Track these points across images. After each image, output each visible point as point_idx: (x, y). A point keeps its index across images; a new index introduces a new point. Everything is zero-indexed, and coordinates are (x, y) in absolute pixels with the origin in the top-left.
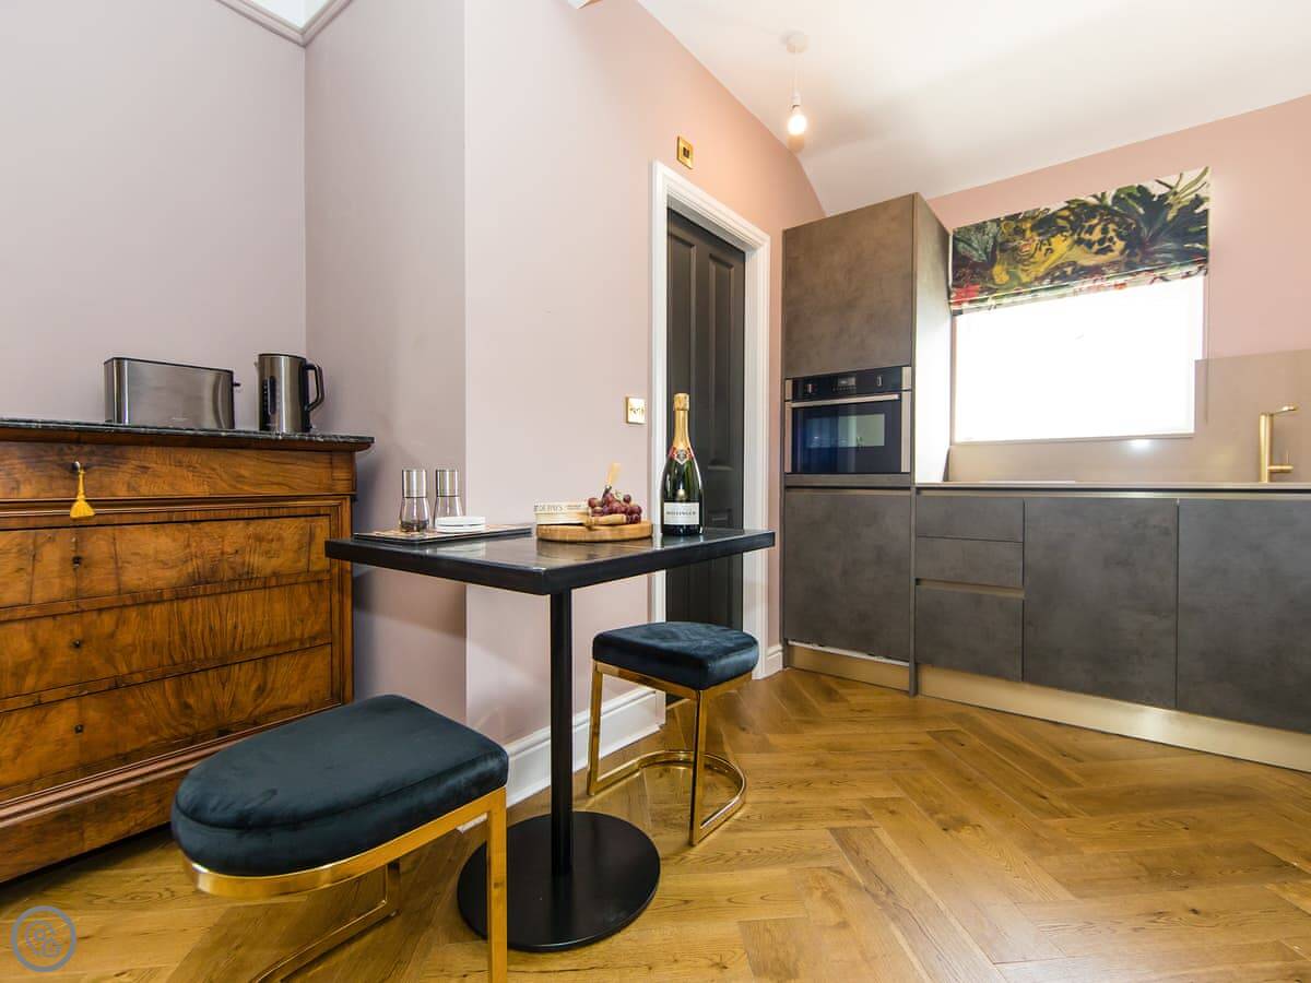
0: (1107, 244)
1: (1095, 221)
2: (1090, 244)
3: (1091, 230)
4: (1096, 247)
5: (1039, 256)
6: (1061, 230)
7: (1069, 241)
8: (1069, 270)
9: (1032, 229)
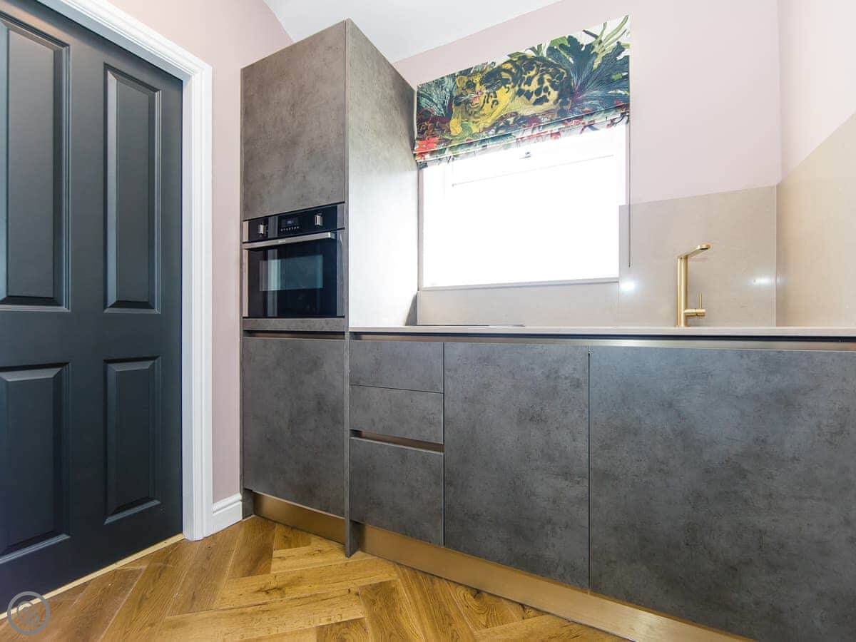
0: (543, 94)
1: (533, 73)
2: (528, 95)
3: (529, 82)
4: (534, 98)
5: (487, 108)
6: (505, 82)
7: (512, 92)
8: (511, 120)
9: (481, 83)
